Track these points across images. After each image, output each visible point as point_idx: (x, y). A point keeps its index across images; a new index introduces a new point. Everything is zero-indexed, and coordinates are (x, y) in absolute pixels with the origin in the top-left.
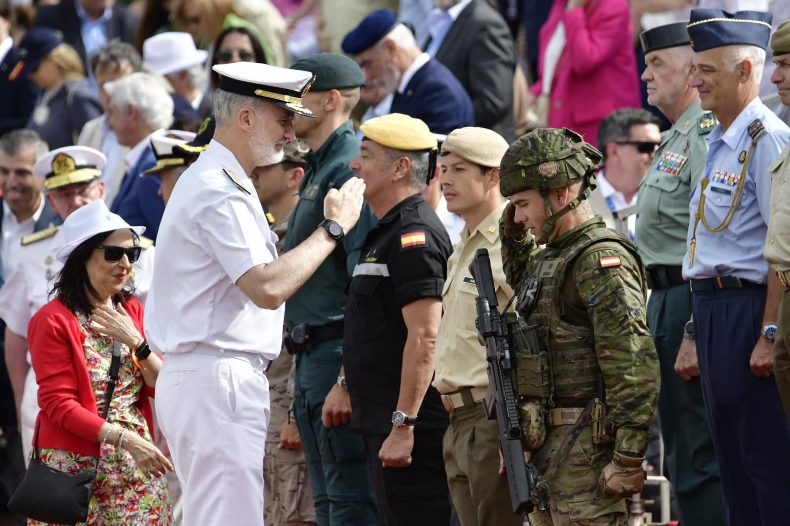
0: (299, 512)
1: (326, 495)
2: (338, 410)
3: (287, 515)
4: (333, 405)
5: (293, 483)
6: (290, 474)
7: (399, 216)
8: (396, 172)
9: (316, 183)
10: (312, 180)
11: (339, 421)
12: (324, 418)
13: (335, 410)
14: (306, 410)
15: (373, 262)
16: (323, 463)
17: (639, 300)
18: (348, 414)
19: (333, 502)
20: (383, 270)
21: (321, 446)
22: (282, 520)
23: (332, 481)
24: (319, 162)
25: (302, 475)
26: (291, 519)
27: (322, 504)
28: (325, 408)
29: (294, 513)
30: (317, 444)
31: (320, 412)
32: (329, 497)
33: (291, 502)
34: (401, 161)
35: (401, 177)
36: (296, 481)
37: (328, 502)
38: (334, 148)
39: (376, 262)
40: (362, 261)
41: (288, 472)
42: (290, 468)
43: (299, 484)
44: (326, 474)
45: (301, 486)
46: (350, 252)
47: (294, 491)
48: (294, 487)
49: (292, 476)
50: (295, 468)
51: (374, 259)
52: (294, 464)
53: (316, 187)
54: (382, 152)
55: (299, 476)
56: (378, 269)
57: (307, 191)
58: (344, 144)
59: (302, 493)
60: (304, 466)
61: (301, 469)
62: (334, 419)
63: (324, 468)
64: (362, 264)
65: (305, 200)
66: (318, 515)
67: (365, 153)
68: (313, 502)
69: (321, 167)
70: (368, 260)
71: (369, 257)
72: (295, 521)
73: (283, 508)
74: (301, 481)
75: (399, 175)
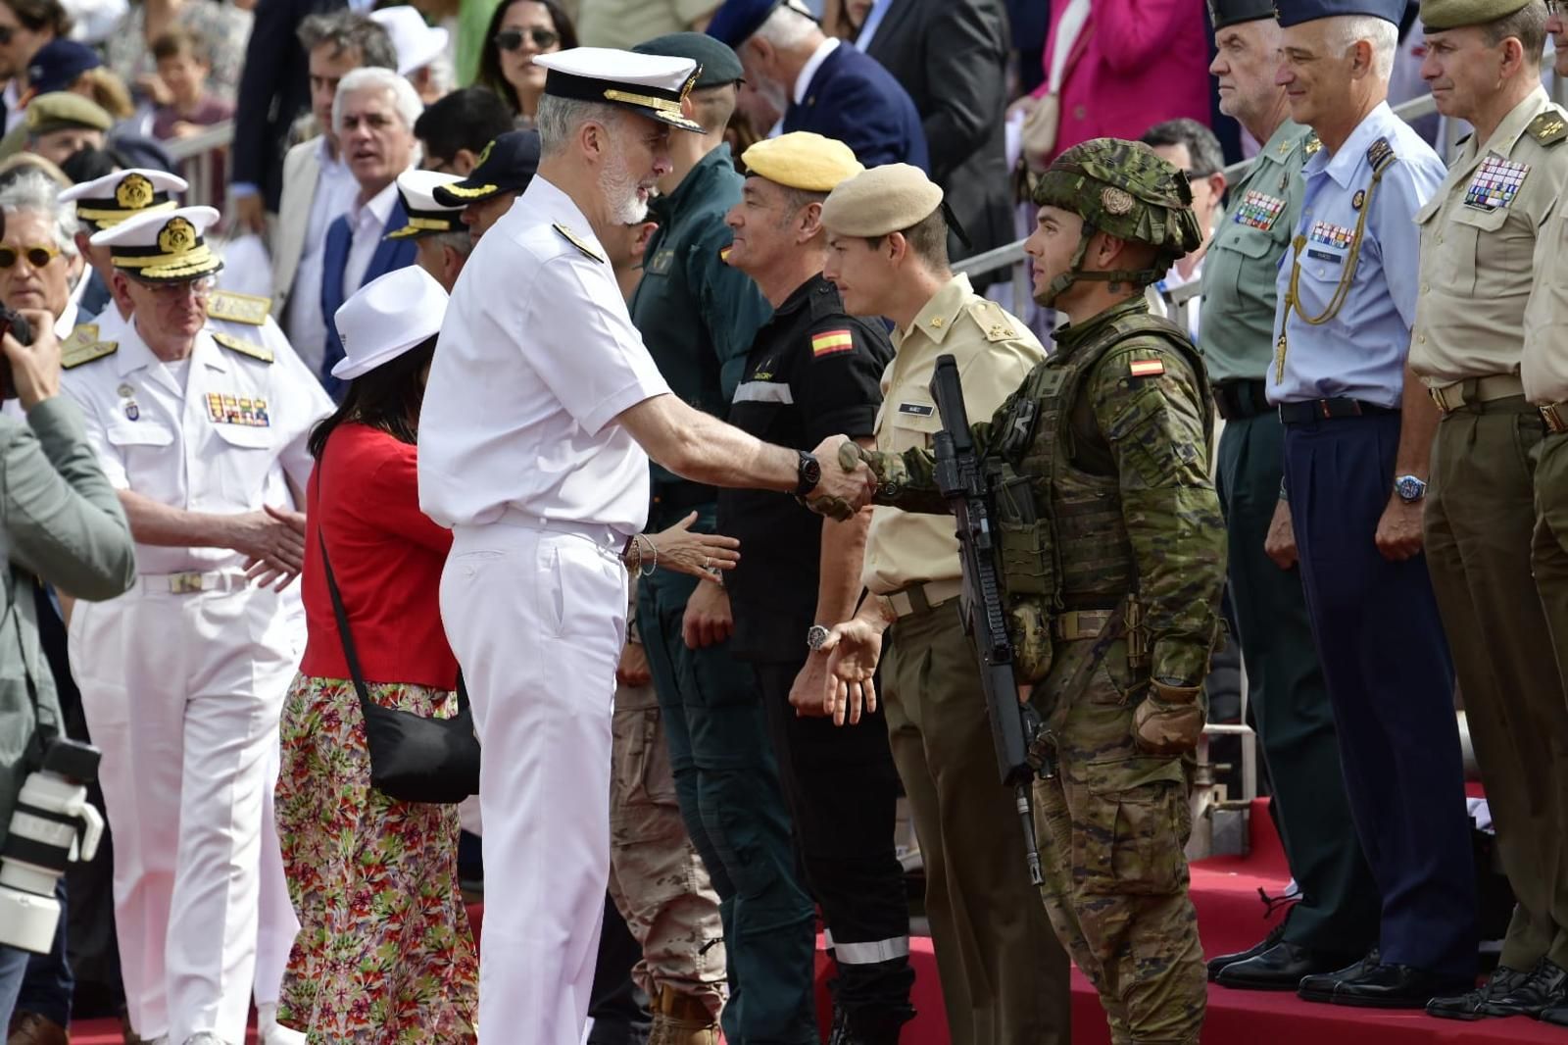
0: (646, 789)
1: (691, 759)
2: (708, 620)
3: (627, 792)
4: (700, 612)
5: (636, 740)
6: (630, 727)
7: (807, 303)
8: (802, 228)
9: (669, 248)
10: (663, 243)
11: (711, 637)
12: (685, 632)
13: (704, 618)
14: (657, 621)
15: (765, 380)
16: (685, 707)
17: (1192, 430)
18: (724, 626)
19: (704, 770)
20: (783, 393)
21: (682, 681)
22: (620, 801)
23: (700, 737)
24: (676, 212)
25: (651, 727)
26: (633, 799)
27: (684, 774)
28: (688, 617)
29: (637, 790)
30: (674, 675)
31: (680, 623)
32: (696, 763)
33: (633, 771)
34: (811, 209)
35: (810, 235)
36: (640, 737)
37: (696, 769)
38: (699, 188)
39: (771, 380)
40: (747, 378)
41: (626, 724)
42: (632, 716)
43: (645, 742)
44: (691, 726)
45: (648, 746)
46: (725, 361)
47: (637, 754)
48: (638, 747)
49: (633, 730)
50: (639, 717)
51: (767, 376)
52: (637, 710)
53: (670, 254)
54: (779, 195)
55: (644, 730)
56: (775, 393)
57: (656, 261)
58: (715, 181)
59: (651, 757)
60: (654, 712)
61: (648, 718)
62: (702, 634)
63: (687, 714)
64: (747, 384)
65: (652, 274)
66: (680, 792)
67: (751, 198)
68: (670, 771)
69: (677, 221)
70: (758, 376)
71: (760, 371)
72: (641, 803)
73: (621, 781)
74: (649, 737)
75: (808, 233)
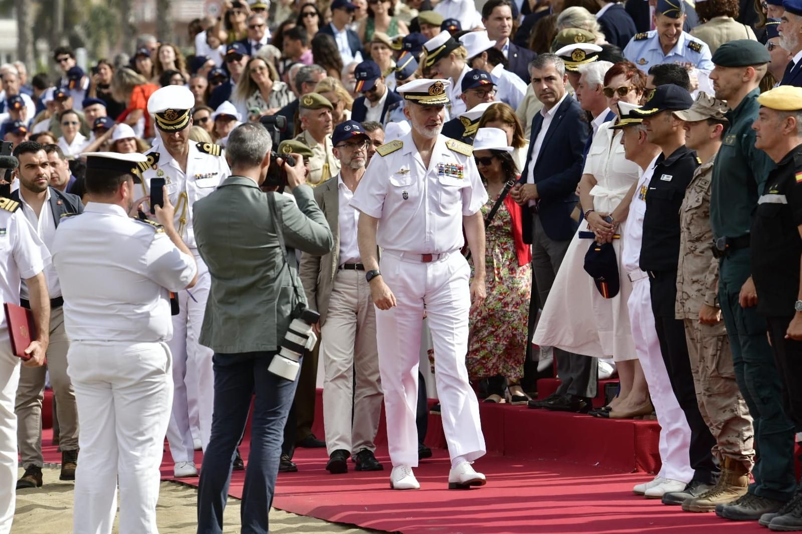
0: (718, 370)
1: (741, 358)
2: (752, 296)
3: (710, 372)
4: (748, 293)
5: (713, 350)
6: (711, 343)
7: (792, 159)
8: (786, 128)
9: (733, 134)
10: (730, 131)
11: (751, 304)
12: (741, 301)
13: (750, 295)
14: (727, 298)
15: (775, 194)
16: (739, 335)
19: (746, 363)
20: (782, 199)
21: (738, 324)
22: (707, 375)
23: (746, 348)
24: (736, 118)
25: (720, 344)
26: (712, 375)
27: (739, 364)
28: (742, 295)
29: (714, 371)
30: (734, 321)
31: (738, 298)
32: (744, 360)
33: (712, 362)
34: (789, 120)
35: (789, 131)
36: (715, 348)
37: (743, 363)
38: (746, 107)
39: (778, 194)
40: (766, 192)
41: (709, 342)
42: (711, 339)
43: (717, 350)
44: (742, 343)
45: (719, 352)
46: (760, 183)
47: (714, 355)
48: (714, 352)
49: (712, 345)
50: (715, 339)
51: (776, 192)
52: (714, 337)
53: (734, 136)
54: (774, 114)
55: (717, 344)
56: (779, 199)
57: (727, 139)
58: (753, 104)
59: (720, 357)
60: (722, 337)
61: (719, 340)
62: (749, 302)
63: (740, 339)
64: (766, 196)
65: (726, 145)
67: (763, 116)
69: (736, 121)
70: (771, 192)
71: (772, 190)
72: (716, 377)
73: (707, 367)
74: (719, 348)
75: (788, 130)
